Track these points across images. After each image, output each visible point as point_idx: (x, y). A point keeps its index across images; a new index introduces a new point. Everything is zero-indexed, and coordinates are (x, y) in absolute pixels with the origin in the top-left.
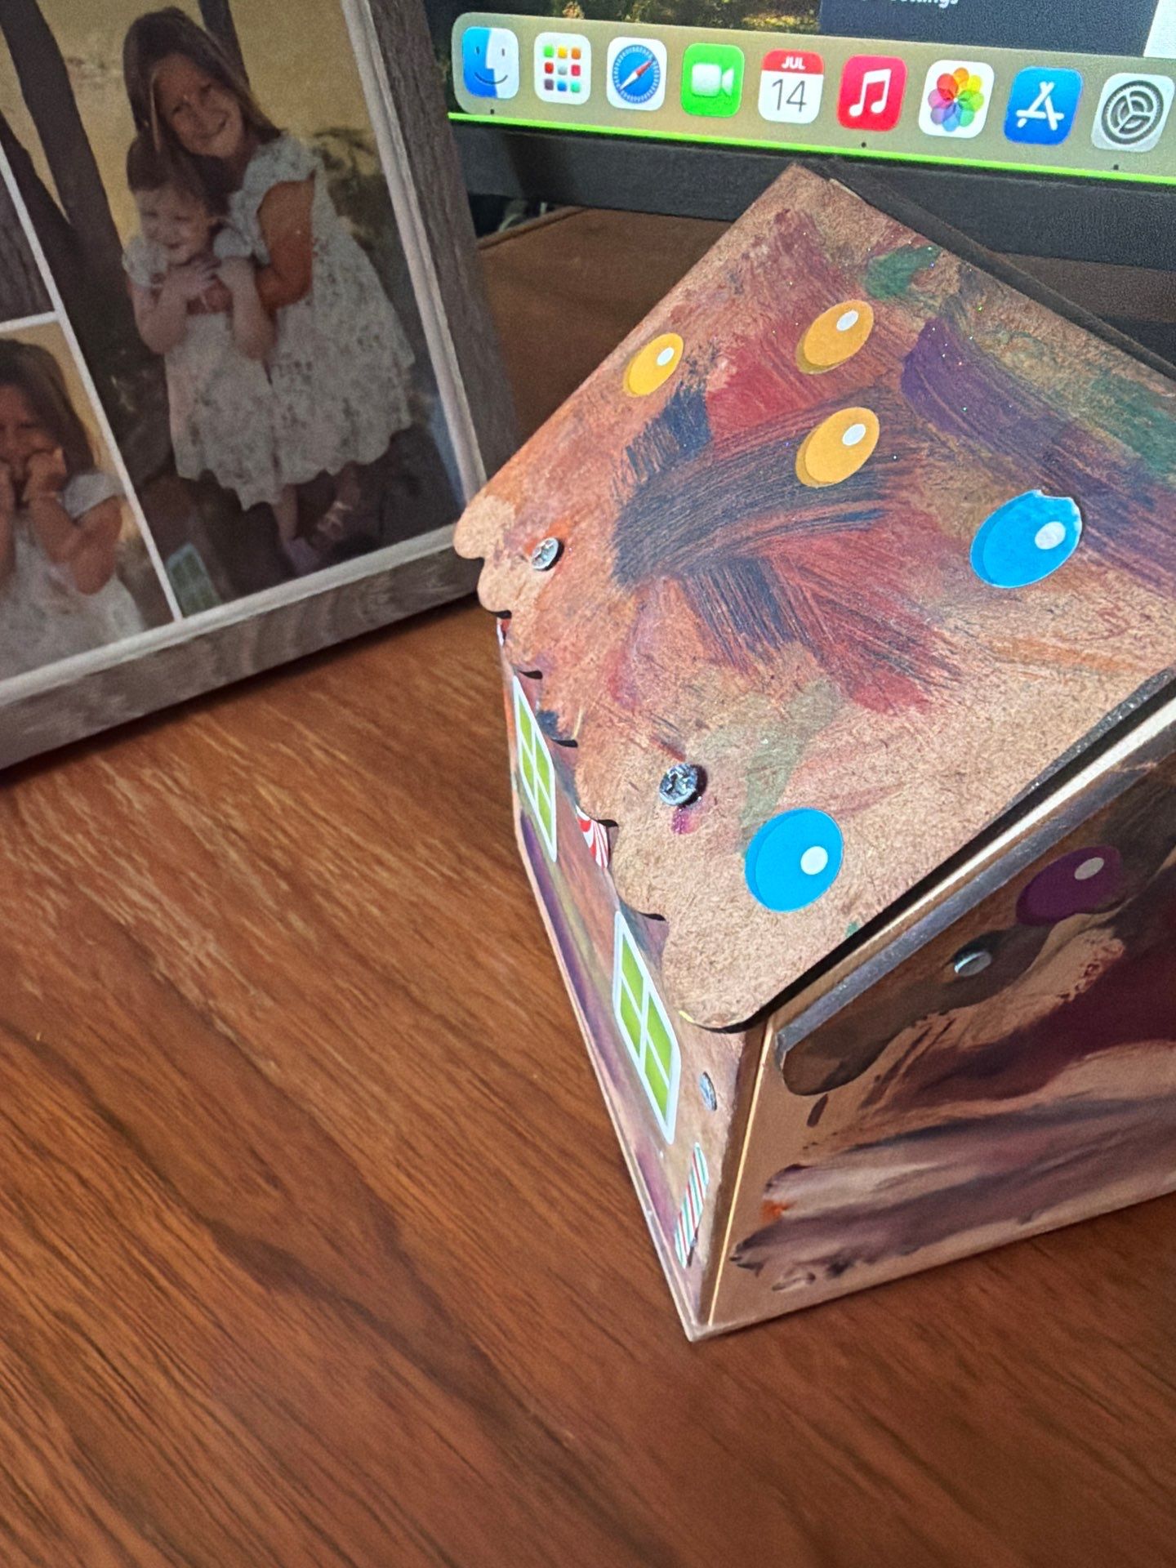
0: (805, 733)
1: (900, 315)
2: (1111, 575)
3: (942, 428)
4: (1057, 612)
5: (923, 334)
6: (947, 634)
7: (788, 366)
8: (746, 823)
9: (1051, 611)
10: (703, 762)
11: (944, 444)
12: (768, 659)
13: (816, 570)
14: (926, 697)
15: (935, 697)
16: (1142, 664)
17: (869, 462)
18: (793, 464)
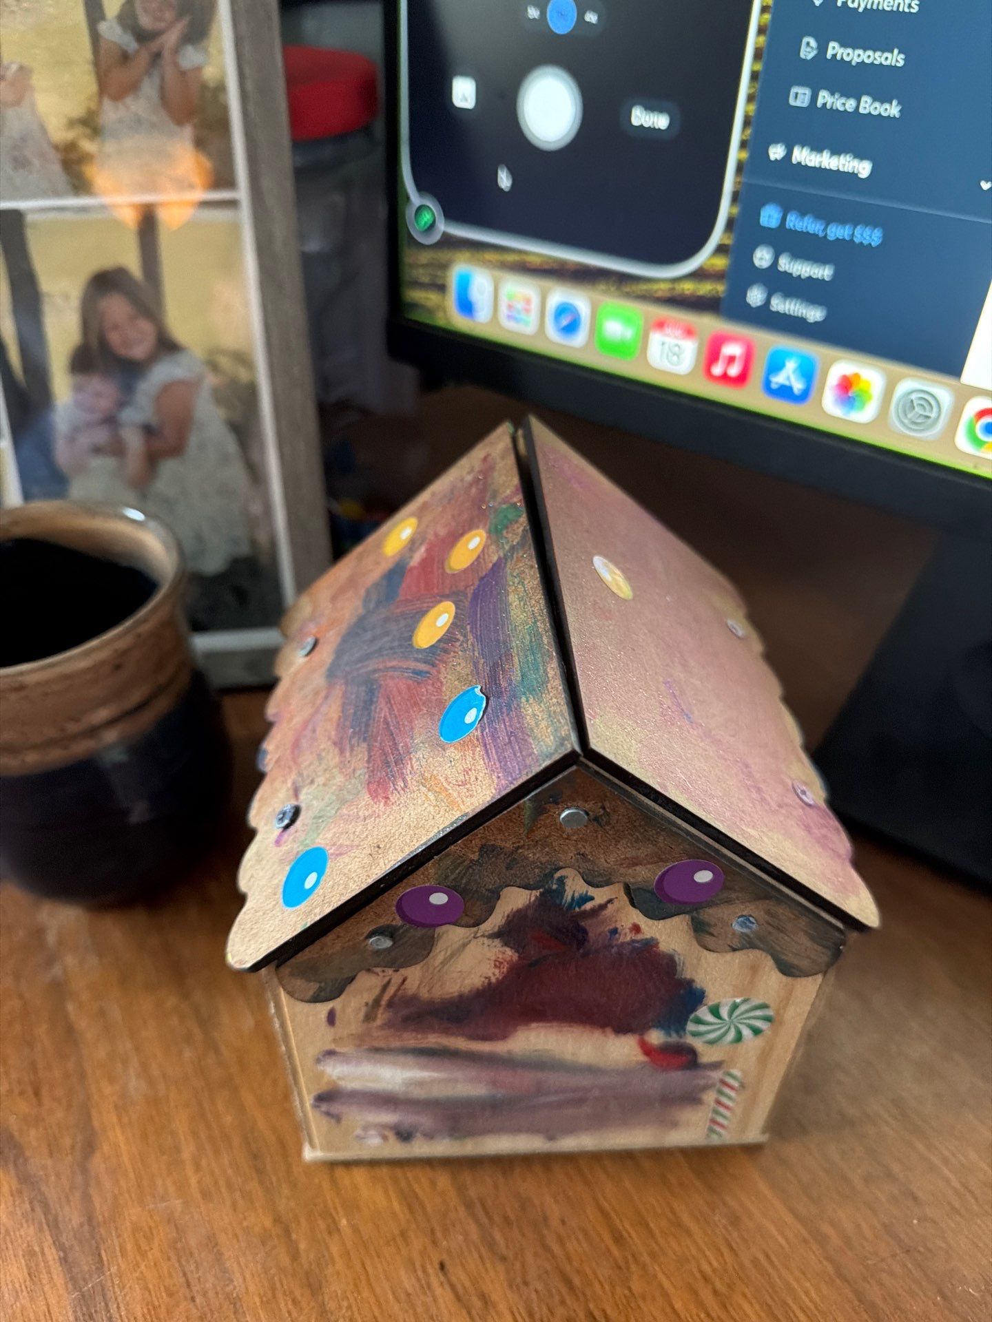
0: (343, 802)
1: (493, 547)
2: (478, 749)
3: (471, 631)
4: (453, 763)
5: (494, 565)
6: (414, 760)
7: (442, 563)
8: (301, 848)
9: (451, 761)
10: (303, 806)
11: (467, 640)
12: (352, 750)
13: (393, 702)
14: (390, 796)
15: (393, 798)
16: (462, 807)
17: (439, 641)
18: (415, 628)
